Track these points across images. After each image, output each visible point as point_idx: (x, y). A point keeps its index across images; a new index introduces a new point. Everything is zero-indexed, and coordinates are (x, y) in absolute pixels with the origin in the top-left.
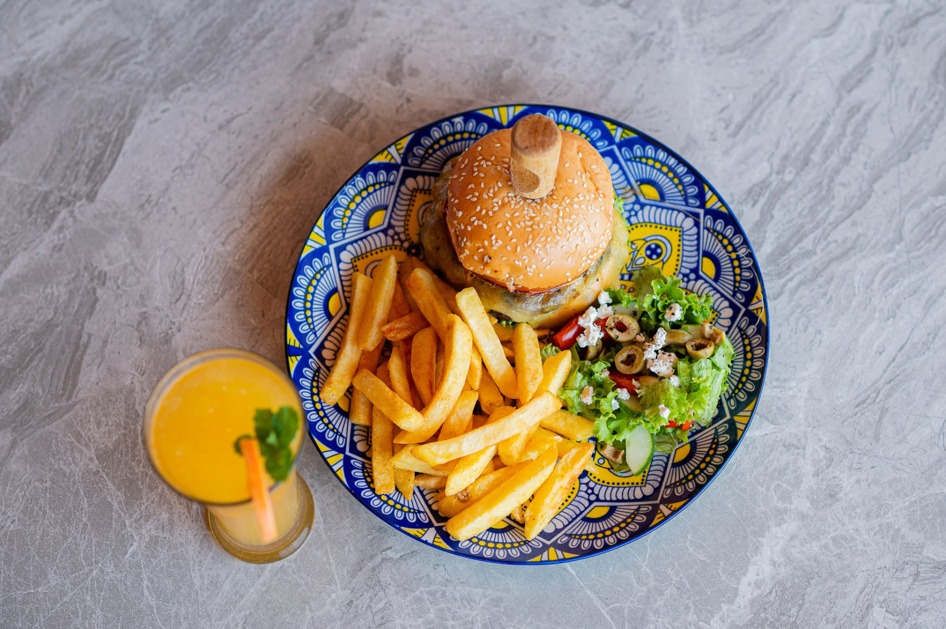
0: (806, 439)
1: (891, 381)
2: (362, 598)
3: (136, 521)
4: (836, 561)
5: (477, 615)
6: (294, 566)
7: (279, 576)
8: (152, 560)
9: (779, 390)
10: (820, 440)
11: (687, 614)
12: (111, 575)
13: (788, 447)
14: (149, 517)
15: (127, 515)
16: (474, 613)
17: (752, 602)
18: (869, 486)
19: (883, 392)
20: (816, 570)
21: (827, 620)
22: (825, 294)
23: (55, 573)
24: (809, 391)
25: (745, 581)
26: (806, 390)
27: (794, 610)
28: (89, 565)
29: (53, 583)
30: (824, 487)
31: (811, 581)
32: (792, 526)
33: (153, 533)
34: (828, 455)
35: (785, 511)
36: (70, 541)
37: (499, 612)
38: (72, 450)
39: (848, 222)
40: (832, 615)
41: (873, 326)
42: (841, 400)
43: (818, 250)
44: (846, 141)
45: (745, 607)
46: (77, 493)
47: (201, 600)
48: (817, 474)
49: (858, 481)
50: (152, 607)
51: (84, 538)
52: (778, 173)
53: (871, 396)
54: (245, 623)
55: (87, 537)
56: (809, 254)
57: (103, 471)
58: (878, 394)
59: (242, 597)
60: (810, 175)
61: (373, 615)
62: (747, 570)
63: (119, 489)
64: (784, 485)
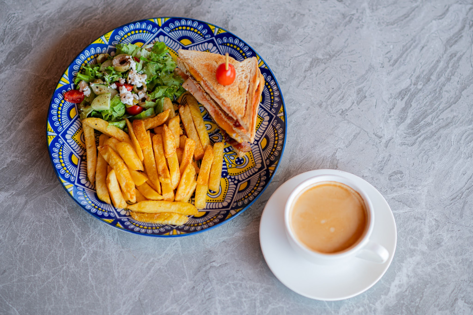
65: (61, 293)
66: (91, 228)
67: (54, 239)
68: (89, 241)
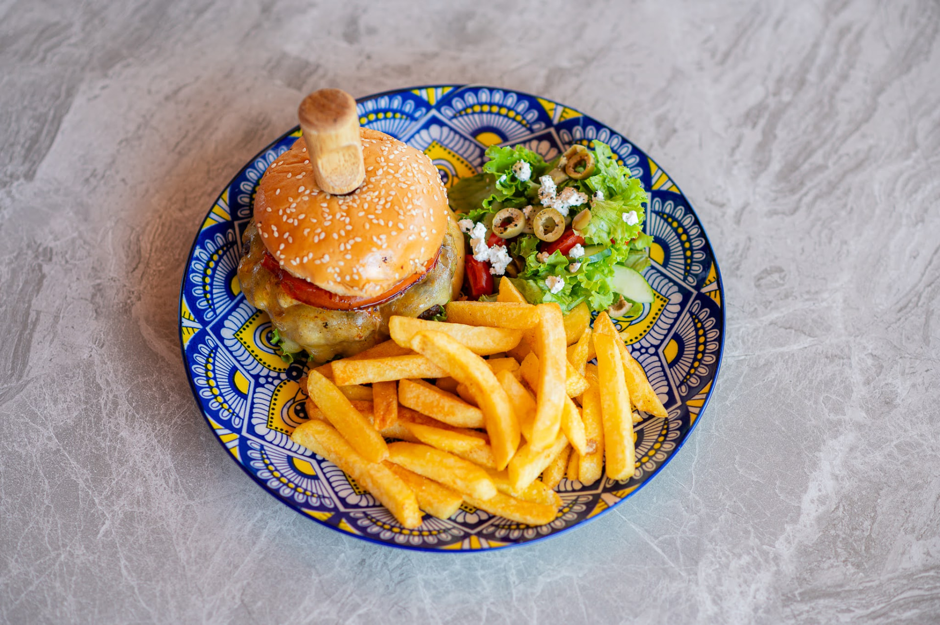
0: (850, 348)
1: (932, 283)
2: (375, 555)
3: (107, 498)
4: (904, 469)
5: (509, 562)
6: (293, 529)
7: (277, 541)
8: (128, 537)
9: (812, 303)
10: (865, 348)
11: (747, 538)
12: (82, 558)
13: (831, 358)
14: (122, 492)
15: (96, 492)
16: (506, 560)
17: (819, 520)
18: (927, 389)
19: (924, 294)
20: (884, 480)
21: (905, 530)
22: (845, 205)
23: (17, 561)
24: (845, 301)
25: (806, 498)
26: (841, 301)
27: (867, 524)
28: (55, 549)
29: (15, 572)
30: (878, 395)
31: (881, 492)
32: (849, 437)
33: (127, 508)
34: (876, 363)
35: (839, 422)
36: (31, 526)
37: (534, 556)
38: (27, 431)
39: (857, 135)
40: (910, 525)
41: (902, 232)
42: (881, 307)
43: (830, 164)
44: (841, 60)
45: (811, 525)
46: (36, 475)
47: (189, 574)
48: (867, 382)
49: (914, 386)
50: (132, 588)
51: (48, 522)
52: (775, 94)
53: (913, 300)
54: (242, 594)
55: (51, 520)
56: (821, 168)
57: (65, 449)
58: (919, 298)
59: (236, 567)
60: (809, 94)
61: (390, 573)
62: (807, 487)
63: (84, 466)
64: (834, 397)
65: (61, 613)
66: (114, 465)
67: (30, 499)
68: (112, 494)
